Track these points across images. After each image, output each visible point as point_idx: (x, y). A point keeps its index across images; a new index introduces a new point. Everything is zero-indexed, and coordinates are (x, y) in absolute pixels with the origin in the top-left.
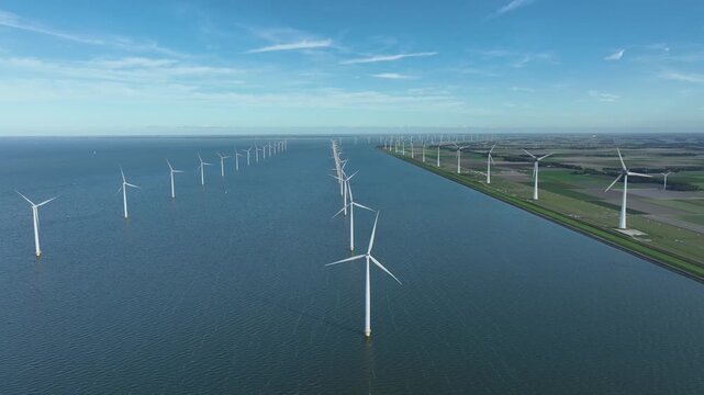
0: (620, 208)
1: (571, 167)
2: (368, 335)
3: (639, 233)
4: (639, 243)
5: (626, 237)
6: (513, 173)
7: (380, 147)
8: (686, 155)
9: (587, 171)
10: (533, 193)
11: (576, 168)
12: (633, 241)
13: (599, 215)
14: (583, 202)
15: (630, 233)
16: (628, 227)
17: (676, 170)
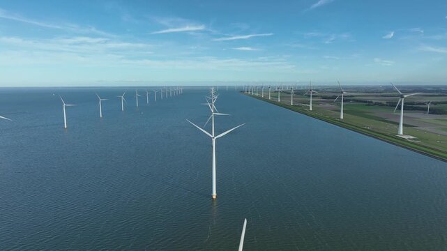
0: (398, 124)
1: (365, 102)
2: (214, 197)
3: (412, 137)
4: (412, 143)
5: (403, 140)
6: (327, 105)
7: (242, 92)
8: (441, 96)
9: (376, 104)
10: (340, 115)
11: (369, 102)
12: (408, 142)
13: (384, 127)
14: (373, 120)
15: (406, 137)
16: (404, 134)
17: (435, 103)
